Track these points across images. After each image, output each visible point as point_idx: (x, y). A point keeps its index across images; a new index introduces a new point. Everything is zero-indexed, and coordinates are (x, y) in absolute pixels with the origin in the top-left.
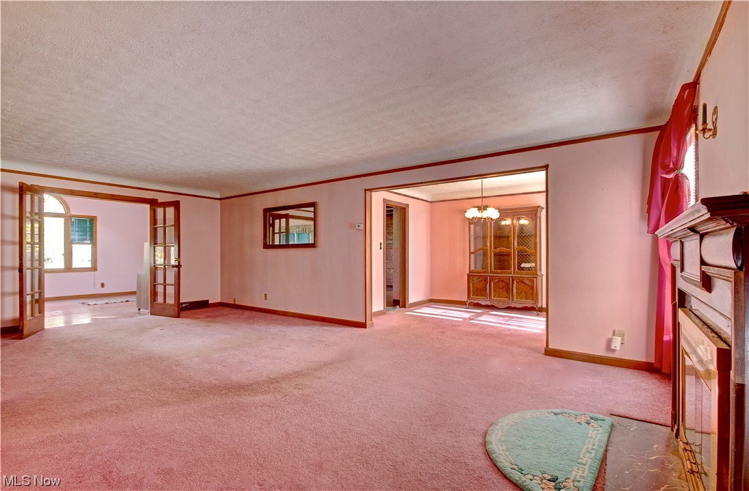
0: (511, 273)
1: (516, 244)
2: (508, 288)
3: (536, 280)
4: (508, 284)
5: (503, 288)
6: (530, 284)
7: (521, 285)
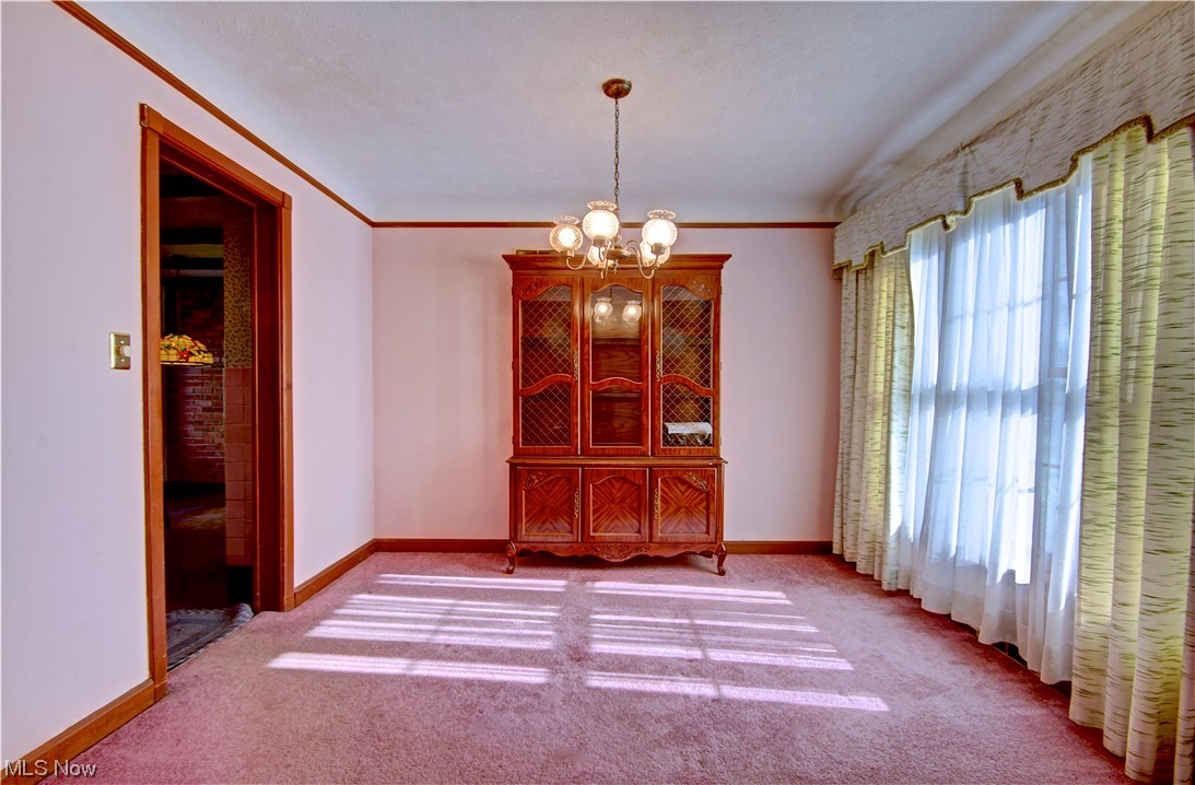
0: (644, 454)
1: (659, 366)
2: (639, 499)
3: (720, 472)
4: (640, 488)
5: (623, 500)
6: (703, 484)
7: (678, 490)
